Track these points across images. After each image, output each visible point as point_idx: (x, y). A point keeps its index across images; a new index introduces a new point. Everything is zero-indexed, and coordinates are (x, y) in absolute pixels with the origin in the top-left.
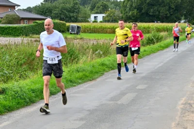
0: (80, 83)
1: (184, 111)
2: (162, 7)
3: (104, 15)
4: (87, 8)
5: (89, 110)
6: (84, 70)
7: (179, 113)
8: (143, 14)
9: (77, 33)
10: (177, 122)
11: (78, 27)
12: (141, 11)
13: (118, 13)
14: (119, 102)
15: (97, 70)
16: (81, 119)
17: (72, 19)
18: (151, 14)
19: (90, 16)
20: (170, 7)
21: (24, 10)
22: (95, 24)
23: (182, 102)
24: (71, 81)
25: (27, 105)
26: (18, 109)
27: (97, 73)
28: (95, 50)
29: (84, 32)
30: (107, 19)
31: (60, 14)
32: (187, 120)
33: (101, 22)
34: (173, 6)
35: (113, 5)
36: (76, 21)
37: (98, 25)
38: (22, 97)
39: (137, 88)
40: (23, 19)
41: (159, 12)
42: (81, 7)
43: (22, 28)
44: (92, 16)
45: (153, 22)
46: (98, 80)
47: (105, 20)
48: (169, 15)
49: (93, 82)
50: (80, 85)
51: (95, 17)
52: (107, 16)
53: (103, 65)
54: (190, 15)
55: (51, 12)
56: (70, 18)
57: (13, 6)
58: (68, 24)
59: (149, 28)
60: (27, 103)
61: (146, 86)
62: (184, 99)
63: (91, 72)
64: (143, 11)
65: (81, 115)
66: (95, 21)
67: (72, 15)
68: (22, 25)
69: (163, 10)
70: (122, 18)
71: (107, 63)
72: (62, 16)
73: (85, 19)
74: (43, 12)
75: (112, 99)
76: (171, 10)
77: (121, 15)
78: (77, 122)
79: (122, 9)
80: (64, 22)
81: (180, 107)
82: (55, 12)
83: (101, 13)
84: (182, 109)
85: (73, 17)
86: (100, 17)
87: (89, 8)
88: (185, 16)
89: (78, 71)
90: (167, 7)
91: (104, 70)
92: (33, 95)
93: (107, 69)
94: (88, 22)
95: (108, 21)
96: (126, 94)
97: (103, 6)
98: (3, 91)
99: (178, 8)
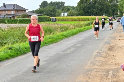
0: (50, 44)
1: (96, 56)
2: (95, 9)
3: (68, 13)
4: (60, 10)
5: (50, 57)
6: (53, 38)
7: (93, 57)
8: (85, 12)
9: (55, 22)
10: (91, 61)
11: (55, 19)
12: (84, 11)
13: (74, 12)
14: (66, 53)
15: (60, 38)
16: (45, 61)
17: (53, 15)
18: (89, 12)
20: (98, 9)
21: (31, 12)
22: (63, 17)
23: (96, 51)
24: (45, 43)
25: (21, 55)
26: (17, 56)
27: (59, 39)
28: (61, 29)
29: (58, 21)
30: (69, 15)
31: (47, 13)
32: (96, 60)
33: (66, 16)
35: (72, 9)
36: (55, 16)
37: (64, 18)
38: (20, 51)
39: (77, 46)
40: (30, 16)
41: (93, 11)
42: (57, 9)
44: (62, 14)
45: (91, 16)
46: (59, 42)
47: (68, 15)
48: (98, 12)
49: (56, 44)
50: (50, 45)
51: (64, 14)
52: (69, 14)
53: (63, 35)
54: (107, 12)
55: (43, 12)
56: (52, 14)
57: (25, 10)
58: (50, 17)
59: (88, 18)
60: (22, 53)
61: (81, 44)
62: (97, 50)
63: (57, 39)
64: (86, 11)
65: (46, 59)
66: (64, 16)
67: (53, 13)
69: (95, 11)
70: (76, 14)
71: (65, 34)
72: (48, 14)
73: (59, 15)
74: (39, 12)
75: (63, 51)
76: (99, 10)
77: (76, 13)
78: (43, 62)
79: (76, 10)
80: (49, 17)
81: (94, 54)
82: (45, 12)
83: (66, 12)
84: (95, 55)
85: (53, 14)
86: (66, 14)
87: (61, 10)
88: (105, 13)
89: (50, 38)
90: (97, 9)
91: (63, 38)
92: (26, 50)
93: (64, 37)
94: (60, 16)
95: (70, 16)
96: (71, 48)
97: (68, 9)
98: (10, 49)
99: (102, 9)
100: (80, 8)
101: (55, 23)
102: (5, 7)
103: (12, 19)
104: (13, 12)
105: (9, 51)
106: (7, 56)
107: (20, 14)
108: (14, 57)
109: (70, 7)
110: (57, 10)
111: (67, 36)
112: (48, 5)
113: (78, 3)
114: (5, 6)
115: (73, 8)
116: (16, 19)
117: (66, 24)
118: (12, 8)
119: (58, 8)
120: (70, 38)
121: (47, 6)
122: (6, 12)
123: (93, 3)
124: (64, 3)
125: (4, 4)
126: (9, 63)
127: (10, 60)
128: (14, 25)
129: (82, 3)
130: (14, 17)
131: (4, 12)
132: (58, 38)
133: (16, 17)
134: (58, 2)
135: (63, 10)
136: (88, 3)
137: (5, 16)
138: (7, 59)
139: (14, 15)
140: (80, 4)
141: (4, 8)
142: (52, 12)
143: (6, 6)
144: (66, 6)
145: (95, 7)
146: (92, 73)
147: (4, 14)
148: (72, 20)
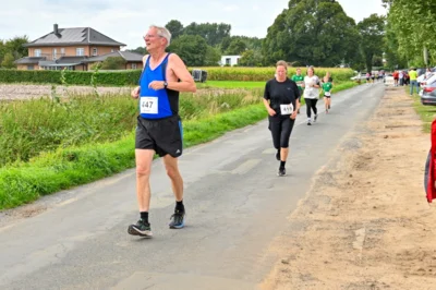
1: (320, 182)
2: (316, 46)
3: (238, 57)
4: (217, 48)
6: (196, 129)
7: (312, 187)
9: (202, 81)
10: (306, 199)
11: (204, 73)
12: (287, 52)
13: (257, 54)
14: (234, 172)
15: (215, 128)
17: (196, 62)
18: (300, 55)
19: (220, 59)
20: (326, 48)
21: (133, 51)
22: (226, 68)
23: (320, 171)
26: (93, 180)
27: (214, 132)
28: (220, 103)
29: (212, 79)
30: (243, 62)
32: (320, 196)
33: (235, 66)
34: (329, 46)
35: (251, 45)
36: (202, 64)
37: (230, 70)
38: (100, 164)
39: (264, 152)
40: (130, 62)
41: (312, 53)
43: (128, 74)
44: (224, 59)
45: (304, 66)
46: (214, 142)
47: (240, 64)
48: (324, 57)
51: (228, 60)
52: (243, 58)
53: (224, 121)
54: (352, 57)
56: (194, 60)
57: (117, 47)
60: (107, 172)
62: (323, 167)
63: (207, 131)
64: (291, 52)
66: (228, 65)
67: (196, 56)
68: (128, 70)
69: (317, 51)
70: (263, 60)
71: (230, 118)
73: (215, 63)
75: (226, 168)
76: (328, 51)
77: (262, 57)
78: (168, 199)
79: (263, 49)
81: (315, 178)
83: (235, 54)
84: (318, 180)
85: (198, 59)
86: (234, 59)
87: (220, 48)
88: (346, 58)
90: (322, 47)
91: (225, 129)
92: (117, 161)
93: (229, 127)
94: (218, 65)
95: (245, 65)
96: (246, 160)
97: (239, 45)
98: (73, 157)
99: (336, 48)
100: (275, 45)
101: (204, 85)
102: (59, 36)
103: (80, 71)
104: (80, 52)
105: (71, 164)
106: (65, 180)
107: (102, 56)
108: (84, 183)
109: (246, 38)
110: (209, 47)
111: (238, 125)
112: (181, 33)
113: (269, 29)
114: (58, 32)
115: (255, 42)
116: (89, 71)
117: (234, 88)
118: (80, 40)
119: (213, 42)
120: (247, 130)
121: (181, 37)
122: (63, 50)
123: (312, 31)
124: (228, 28)
125: (56, 26)
126: (68, 201)
127: (71, 192)
128: (84, 87)
129: (282, 28)
130: (84, 65)
131: (55, 51)
132: (210, 128)
133: (90, 66)
134: (211, 23)
135: (225, 47)
136: (299, 30)
137: (57, 62)
138: (63, 187)
139: (85, 60)
140: (276, 32)
141: (55, 40)
142: (193, 52)
143: (62, 33)
144: (234, 38)
145: (317, 40)
146: (307, 233)
147: (57, 57)
148: (251, 78)
